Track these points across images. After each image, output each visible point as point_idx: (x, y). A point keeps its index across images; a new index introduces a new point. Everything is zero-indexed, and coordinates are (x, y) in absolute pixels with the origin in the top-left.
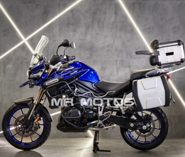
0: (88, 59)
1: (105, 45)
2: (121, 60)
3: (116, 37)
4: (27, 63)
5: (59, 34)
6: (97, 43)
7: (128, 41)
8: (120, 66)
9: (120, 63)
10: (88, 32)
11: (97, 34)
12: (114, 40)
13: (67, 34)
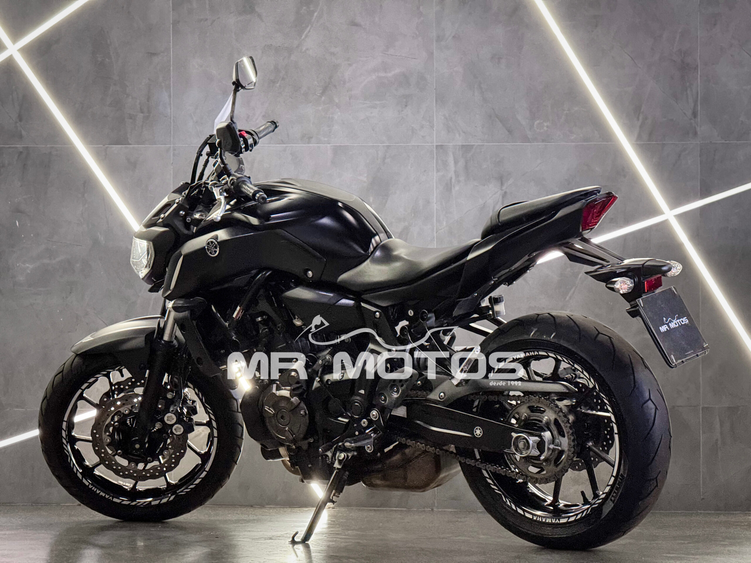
0: (310, 138)
1: (389, 75)
2: (463, 146)
3: (439, 39)
4: (21, 152)
5: (175, 23)
6: (350, 65)
7: (496, 58)
8: (455, 172)
9: (456, 162)
10: (311, 13)
11: (354, 24)
12: (431, 54)
13: (214, 21)
